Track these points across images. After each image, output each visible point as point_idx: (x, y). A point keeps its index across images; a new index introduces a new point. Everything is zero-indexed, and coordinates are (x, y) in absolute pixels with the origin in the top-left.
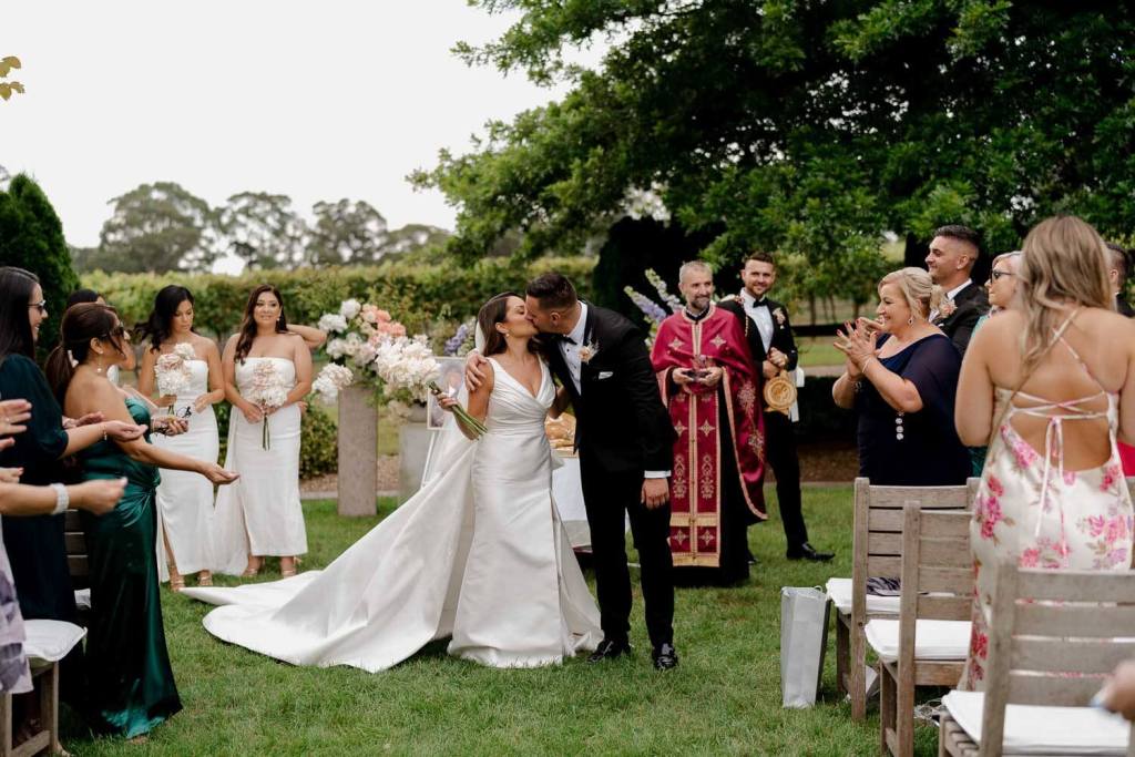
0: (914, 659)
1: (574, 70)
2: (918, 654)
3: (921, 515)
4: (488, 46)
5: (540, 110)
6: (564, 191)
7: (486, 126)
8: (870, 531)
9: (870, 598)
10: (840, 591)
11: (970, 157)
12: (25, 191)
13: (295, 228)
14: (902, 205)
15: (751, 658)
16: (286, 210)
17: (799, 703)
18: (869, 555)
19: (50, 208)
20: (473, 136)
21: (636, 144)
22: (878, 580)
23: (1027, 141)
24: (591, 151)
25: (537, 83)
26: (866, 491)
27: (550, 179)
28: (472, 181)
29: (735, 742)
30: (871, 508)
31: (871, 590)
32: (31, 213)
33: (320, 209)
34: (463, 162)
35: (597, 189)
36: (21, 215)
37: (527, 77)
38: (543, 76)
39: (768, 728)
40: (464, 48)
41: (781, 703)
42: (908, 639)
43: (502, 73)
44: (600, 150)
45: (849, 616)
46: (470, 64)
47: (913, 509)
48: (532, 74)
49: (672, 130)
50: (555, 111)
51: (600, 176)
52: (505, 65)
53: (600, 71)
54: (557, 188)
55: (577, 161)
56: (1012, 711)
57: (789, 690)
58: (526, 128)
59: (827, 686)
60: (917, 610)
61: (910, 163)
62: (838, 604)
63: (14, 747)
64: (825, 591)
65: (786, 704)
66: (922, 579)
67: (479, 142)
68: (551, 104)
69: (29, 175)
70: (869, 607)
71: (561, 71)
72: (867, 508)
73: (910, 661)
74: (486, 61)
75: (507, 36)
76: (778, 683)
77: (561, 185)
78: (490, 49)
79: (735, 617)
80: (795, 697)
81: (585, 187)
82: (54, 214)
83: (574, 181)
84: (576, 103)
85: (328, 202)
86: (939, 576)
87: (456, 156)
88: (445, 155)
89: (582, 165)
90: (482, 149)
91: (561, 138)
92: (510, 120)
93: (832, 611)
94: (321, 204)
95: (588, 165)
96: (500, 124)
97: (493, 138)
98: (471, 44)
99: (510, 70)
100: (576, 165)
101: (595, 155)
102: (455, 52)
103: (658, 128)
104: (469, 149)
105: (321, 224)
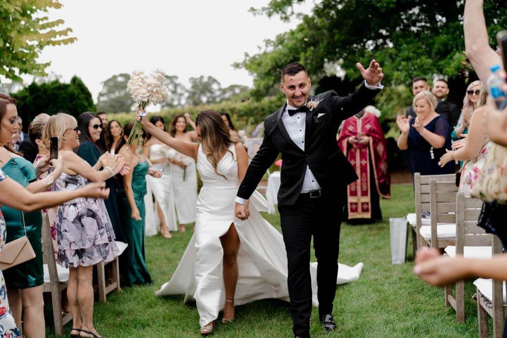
0: (437, 238)
1: (299, 15)
2: (438, 236)
3: (436, 184)
4: (263, 8)
5: (286, 33)
7: (264, 41)
8: (422, 194)
9: (423, 220)
10: (412, 218)
12: (77, 82)
13: (181, 89)
14: (442, 63)
15: (380, 248)
17: (398, 262)
18: (422, 203)
21: (327, 45)
22: (426, 212)
24: (308, 49)
25: (284, 21)
26: (419, 178)
28: (259, 65)
29: (372, 275)
30: (421, 184)
31: (424, 217)
32: (80, 91)
33: (192, 81)
34: (254, 58)
35: (312, 64)
36: (76, 92)
38: (286, 19)
39: (386, 271)
40: (252, 9)
41: (391, 263)
42: (434, 231)
43: (269, 18)
44: (312, 48)
45: (415, 227)
46: (255, 16)
47: (433, 182)
48: (282, 18)
49: (343, 37)
50: (292, 33)
51: (312, 59)
52: (270, 15)
53: (311, 14)
55: (303, 54)
56: (466, 248)
57: (394, 258)
58: (281, 41)
59: (410, 256)
60: (437, 219)
61: (445, 45)
62: (410, 223)
63: (106, 287)
64: (406, 218)
65: (393, 263)
66: (438, 208)
67: (261, 48)
68: (291, 30)
70: (422, 223)
71: (294, 16)
72: (420, 185)
73: (435, 240)
74: (262, 14)
75: (271, 3)
76: (390, 256)
78: (264, 9)
79: (374, 235)
80: (396, 260)
84: (301, 29)
85: (195, 77)
86: (444, 206)
87: (251, 55)
88: (247, 55)
89: (305, 55)
90: (262, 52)
91: (295, 45)
92: (273, 39)
93: (410, 226)
94: (192, 78)
95: (307, 55)
96: (269, 40)
97: (267, 46)
98: (255, 8)
99: (272, 17)
100: (302, 55)
101: (310, 50)
102: (249, 11)
103: (336, 37)
104: (257, 52)
105: (193, 87)
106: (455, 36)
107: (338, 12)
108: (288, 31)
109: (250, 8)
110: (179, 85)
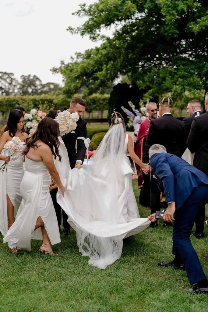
1: (103, 37)
4: (78, 28)
6: (100, 75)
7: (76, 54)
13: (15, 82)
21: (123, 60)
24: (110, 62)
25: (92, 40)
27: (96, 71)
28: (71, 71)
33: (22, 77)
34: (68, 65)
37: (89, 38)
38: (94, 38)
40: (70, 29)
43: (82, 37)
44: (112, 62)
46: (72, 34)
48: (90, 37)
50: (98, 50)
51: (112, 70)
53: (112, 37)
54: (98, 74)
55: (105, 65)
58: (88, 55)
67: (73, 59)
68: (96, 47)
71: (99, 37)
74: (77, 33)
75: (84, 25)
77: (100, 73)
78: (79, 29)
81: (107, 74)
83: (104, 72)
84: (104, 47)
87: (66, 63)
88: (62, 63)
89: (106, 67)
90: (74, 61)
91: (100, 58)
95: (108, 67)
96: (80, 53)
97: (78, 58)
98: (73, 27)
99: (84, 36)
100: (104, 67)
101: (111, 64)
102: (68, 30)
103: (130, 56)
104: (70, 61)
105: (23, 82)
107: (133, 38)
108: (94, 48)
109: (69, 27)
110: (14, 79)
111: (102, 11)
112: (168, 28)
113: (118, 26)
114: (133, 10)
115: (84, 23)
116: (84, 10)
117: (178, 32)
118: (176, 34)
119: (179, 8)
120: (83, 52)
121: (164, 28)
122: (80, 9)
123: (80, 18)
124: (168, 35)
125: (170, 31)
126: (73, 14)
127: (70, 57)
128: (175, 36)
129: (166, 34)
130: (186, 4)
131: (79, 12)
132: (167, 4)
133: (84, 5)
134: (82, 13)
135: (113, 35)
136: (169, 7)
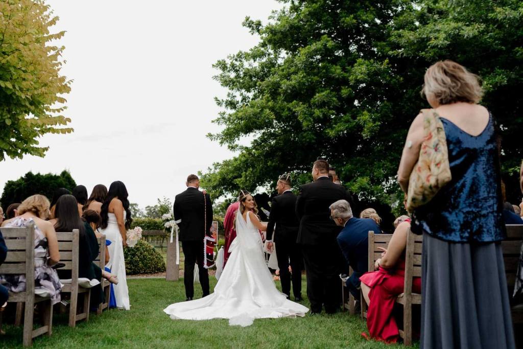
1: (242, 148)
4: (217, 135)
5: (230, 161)
6: (240, 182)
7: (213, 164)
11: (368, 171)
12: (66, 175)
13: (140, 215)
16: (136, 208)
19: (74, 181)
20: (209, 168)
21: (262, 168)
23: (385, 166)
24: (249, 169)
25: (231, 150)
27: (236, 177)
28: (210, 180)
32: (67, 182)
33: (148, 209)
34: (205, 176)
35: (250, 182)
37: (227, 148)
38: (232, 148)
40: (210, 135)
43: (220, 145)
44: (251, 169)
46: (212, 140)
48: (229, 147)
49: (274, 164)
50: (236, 159)
51: (251, 177)
52: (221, 143)
53: (250, 146)
54: (237, 181)
55: (244, 173)
58: (227, 163)
61: (350, 171)
67: (211, 170)
69: (67, 171)
71: (238, 148)
74: (217, 139)
75: (224, 132)
77: (239, 179)
81: (246, 181)
82: (75, 183)
83: (243, 179)
84: (243, 156)
85: (151, 206)
87: (203, 174)
88: (200, 173)
89: (245, 174)
90: (212, 172)
91: (240, 164)
94: (148, 207)
95: (247, 173)
96: (218, 163)
97: (216, 169)
98: (212, 134)
99: (223, 144)
101: (249, 171)
102: (207, 136)
103: (269, 164)
104: (208, 172)
105: (148, 214)
106: (357, 166)
107: (271, 147)
108: (232, 159)
109: (209, 134)
110: (138, 211)
111: (242, 119)
112: (305, 135)
113: (257, 135)
114: (272, 117)
115: (223, 130)
116: (223, 118)
117: (315, 138)
118: (314, 139)
119: (315, 115)
120: (221, 162)
121: (302, 134)
122: (220, 117)
123: (220, 126)
124: (306, 140)
125: (307, 137)
126: (213, 122)
127: (207, 168)
128: (313, 141)
129: (304, 139)
130: (322, 112)
131: (218, 120)
132: (303, 111)
133: (224, 113)
134: (222, 121)
135: (252, 143)
136: (305, 114)
